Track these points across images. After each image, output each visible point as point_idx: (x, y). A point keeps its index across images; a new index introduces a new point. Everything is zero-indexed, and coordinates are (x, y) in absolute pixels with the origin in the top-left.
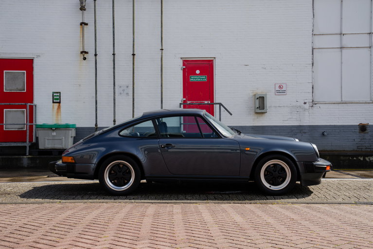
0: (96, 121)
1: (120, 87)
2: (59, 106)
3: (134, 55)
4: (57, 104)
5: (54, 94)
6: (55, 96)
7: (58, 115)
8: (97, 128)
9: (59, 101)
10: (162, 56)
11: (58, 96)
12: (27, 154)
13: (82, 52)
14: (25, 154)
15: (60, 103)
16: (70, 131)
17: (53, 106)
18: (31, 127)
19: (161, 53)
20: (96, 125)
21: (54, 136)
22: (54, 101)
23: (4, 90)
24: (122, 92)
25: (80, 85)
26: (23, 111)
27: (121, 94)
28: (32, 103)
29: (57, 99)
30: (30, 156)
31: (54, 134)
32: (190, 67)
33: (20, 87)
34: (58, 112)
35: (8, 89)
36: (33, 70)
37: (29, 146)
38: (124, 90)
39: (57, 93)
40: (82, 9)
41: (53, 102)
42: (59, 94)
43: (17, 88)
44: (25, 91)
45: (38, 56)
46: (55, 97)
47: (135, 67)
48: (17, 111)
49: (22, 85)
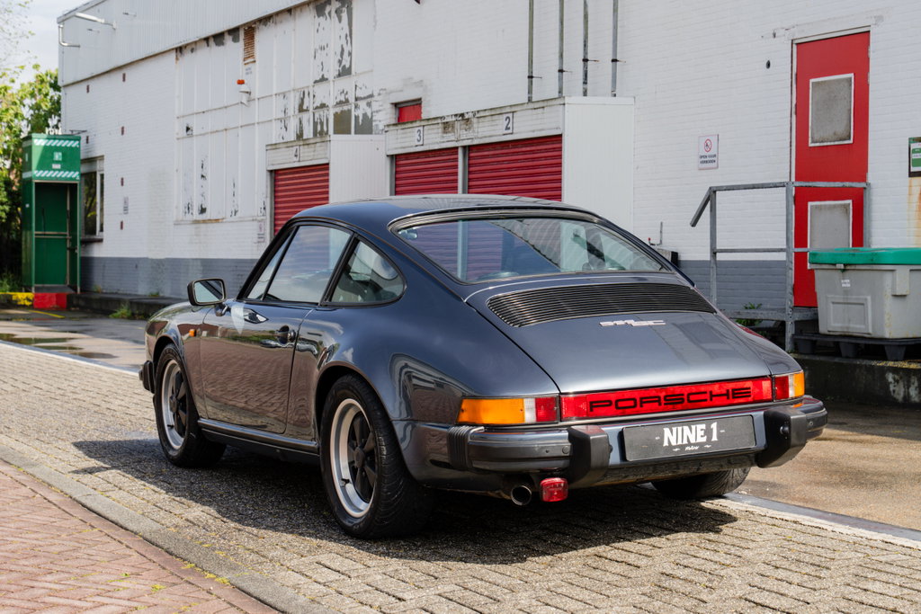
4: (919, 182)
5: (913, 146)
6: (914, 151)
11: (920, 151)
18: (800, 259)
21: (846, 291)
22: (913, 169)
23: (810, 141)
26: (846, 207)
29: (919, 163)
31: (846, 283)
33: (840, 128)
35: (816, 137)
36: (868, 70)
37: (794, 324)
39: (919, 140)
41: (911, 174)
43: (835, 134)
44: (851, 141)
45: (879, 19)
46: (914, 156)
48: (835, 206)
49: (845, 122)
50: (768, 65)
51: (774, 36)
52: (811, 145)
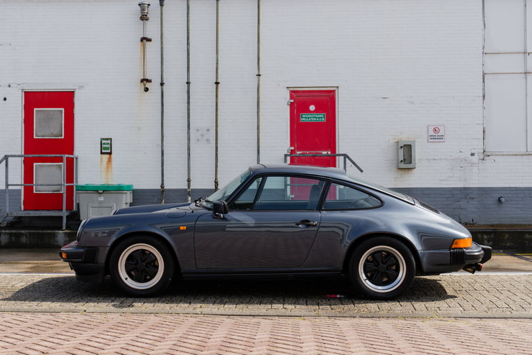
0: (163, 180)
1: (198, 130)
2: (110, 158)
3: (217, 83)
4: (107, 156)
5: (103, 142)
6: (104, 144)
7: (108, 171)
8: (163, 191)
9: (109, 151)
10: (259, 84)
11: (108, 144)
12: (64, 228)
13: (142, 81)
14: (60, 228)
15: (110, 153)
16: (124, 196)
17: (101, 158)
18: (70, 190)
19: (257, 80)
20: (162, 186)
21: (101, 202)
22: (103, 151)
23: (35, 135)
24: (200, 138)
25: (139, 128)
26: (60, 166)
27: (198, 140)
28: (72, 154)
29: (107, 148)
30: (67, 231)
31: (101, 199)
32: (300, 101)
33: (56, 131)
34: (108, 168)
35: (39, 134)
36: (73, 108)
37: (67, 216)
38: (202, 135)
39: (107, 139)
40: (144, 18)
41: (102, 153)
42: (109, 142)
43: (52, 134)
44: (63, 137)
45: (81, 87)
46: (104, 146)
47: (219, 101)
48: (52, 165)
49: (59, 129)
50: (5, 99)
51: (10, 86)
52: (35, 137)
